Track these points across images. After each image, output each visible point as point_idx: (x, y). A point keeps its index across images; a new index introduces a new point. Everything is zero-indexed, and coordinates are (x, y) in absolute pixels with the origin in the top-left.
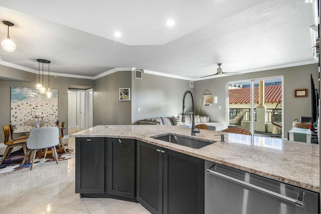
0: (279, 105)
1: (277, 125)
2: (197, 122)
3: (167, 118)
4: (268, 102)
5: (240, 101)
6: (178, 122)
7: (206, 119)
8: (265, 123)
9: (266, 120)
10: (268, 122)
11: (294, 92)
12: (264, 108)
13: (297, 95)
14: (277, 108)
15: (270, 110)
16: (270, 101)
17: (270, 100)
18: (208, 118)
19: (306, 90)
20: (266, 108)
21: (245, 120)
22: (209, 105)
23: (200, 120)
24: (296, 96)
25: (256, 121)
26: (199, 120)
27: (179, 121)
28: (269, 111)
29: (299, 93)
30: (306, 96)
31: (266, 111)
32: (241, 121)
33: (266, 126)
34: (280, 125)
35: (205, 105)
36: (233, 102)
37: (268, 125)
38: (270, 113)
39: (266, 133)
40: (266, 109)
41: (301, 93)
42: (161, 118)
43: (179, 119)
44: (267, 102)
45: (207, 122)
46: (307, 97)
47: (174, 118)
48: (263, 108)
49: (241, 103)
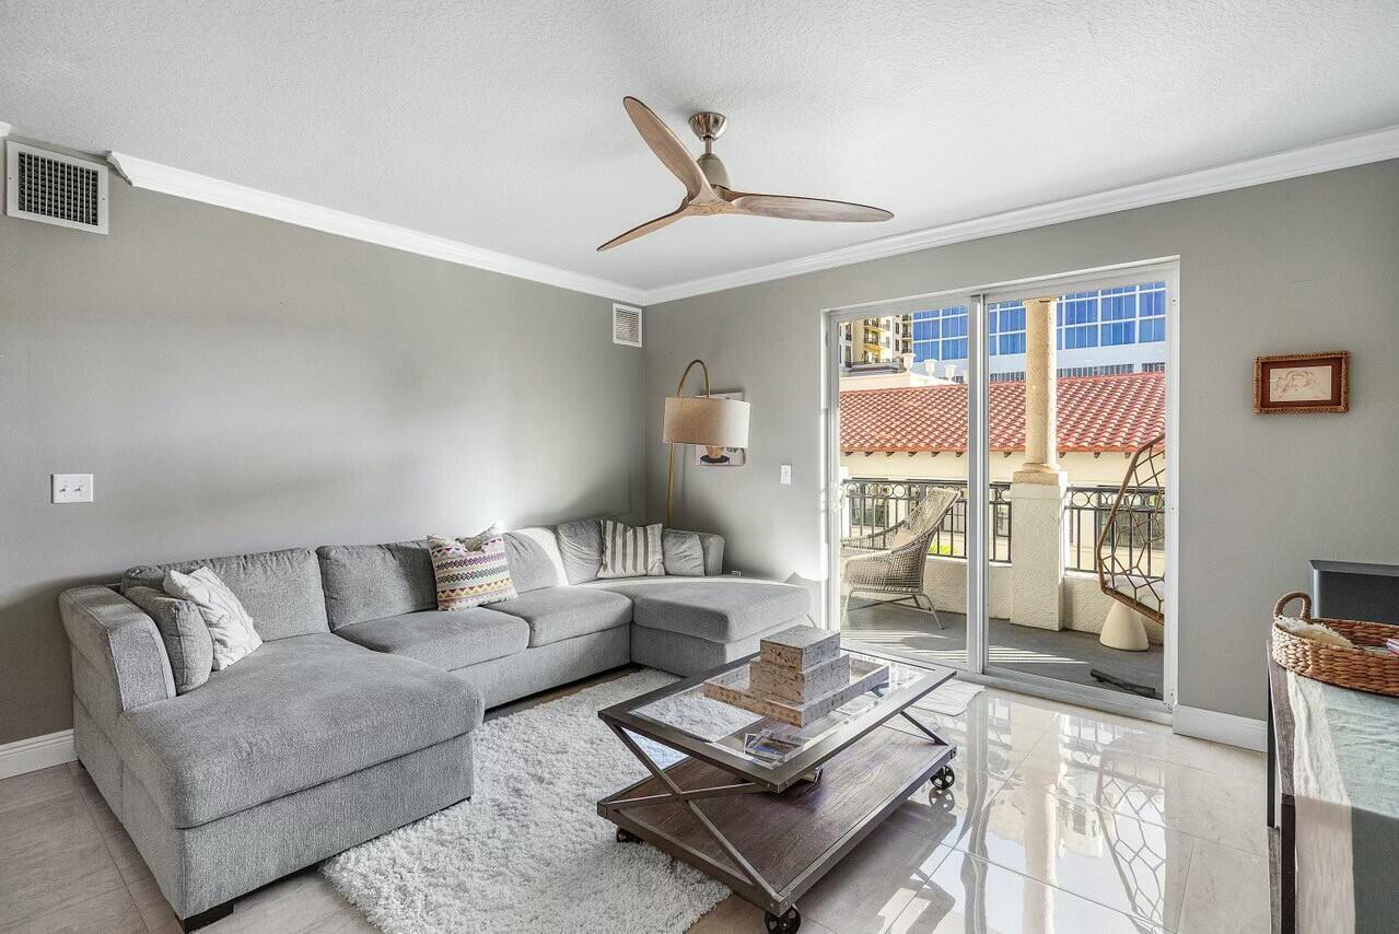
0: (1144, 473)
1: (1129, 598)
2: (641, 570)
3: (378, 556)
4: (1078, 449)
5: (952, 444)
6: (467, 583)
7: (698, 553)
8: (1061, 574)
9: (1067, 556)
10: (1078, 569)
11: (1254, 373)
12: (1053, 481)
13: (1275, 396)
14: (1132, 483)
15: (1089, 494)
16: (1086, 444)
17: (1089, 440)
18: (715, 543)
19: (1341, 359)
20: (1064, 483)
21: (948, 552)
22: (726, 459)
23: (659, 556)
24: (1265, 405)
25: (1009, 561)
26: (655, 559)
27: (473, 575)
28: (1080, 499)
29: (1284, 385)
30: (1341, 408)
31: (1067, 502)
32: (924, 559)
33: (1067, 595)
34: (1151, 602)
35: (706, 459)
36: (922, 445)
37: (1078, 588)
38: (1088, 518)
39: (1065, 636)
40: (1068, 489)
41: (1300, 381)
42: (322, 554)
43: (485, 559)
44: (1074, 450)
45: (706, 574)
46: (1347, 408)
47: (438, 547)
48: (1051, 484)
49: (959, 450)
